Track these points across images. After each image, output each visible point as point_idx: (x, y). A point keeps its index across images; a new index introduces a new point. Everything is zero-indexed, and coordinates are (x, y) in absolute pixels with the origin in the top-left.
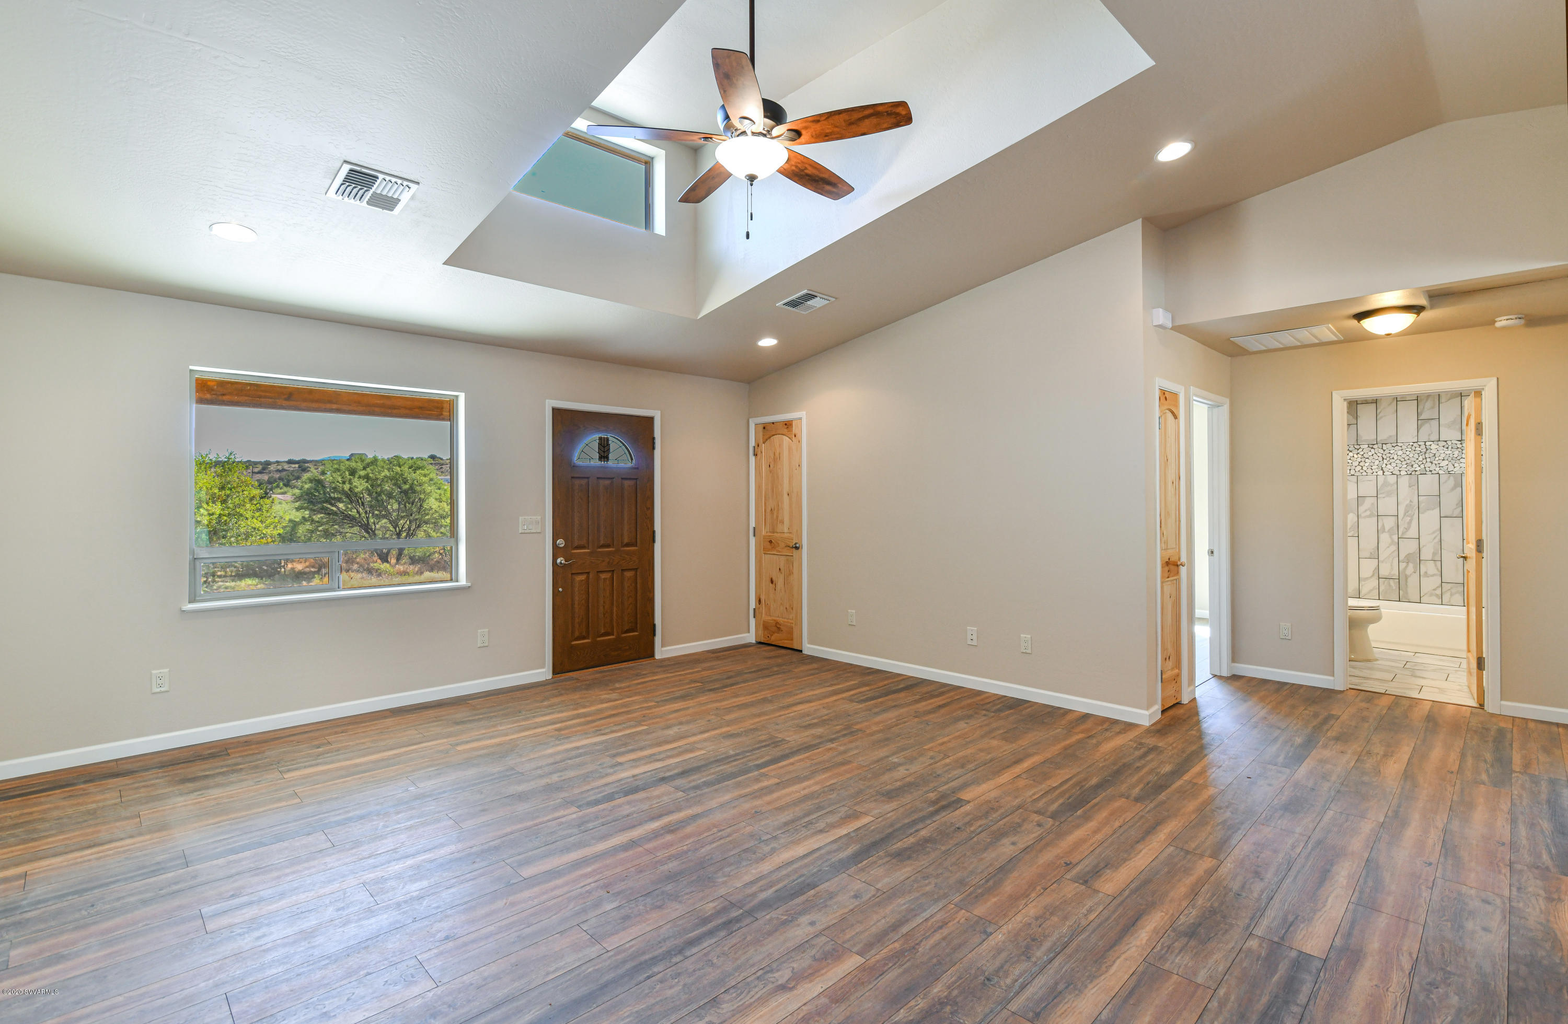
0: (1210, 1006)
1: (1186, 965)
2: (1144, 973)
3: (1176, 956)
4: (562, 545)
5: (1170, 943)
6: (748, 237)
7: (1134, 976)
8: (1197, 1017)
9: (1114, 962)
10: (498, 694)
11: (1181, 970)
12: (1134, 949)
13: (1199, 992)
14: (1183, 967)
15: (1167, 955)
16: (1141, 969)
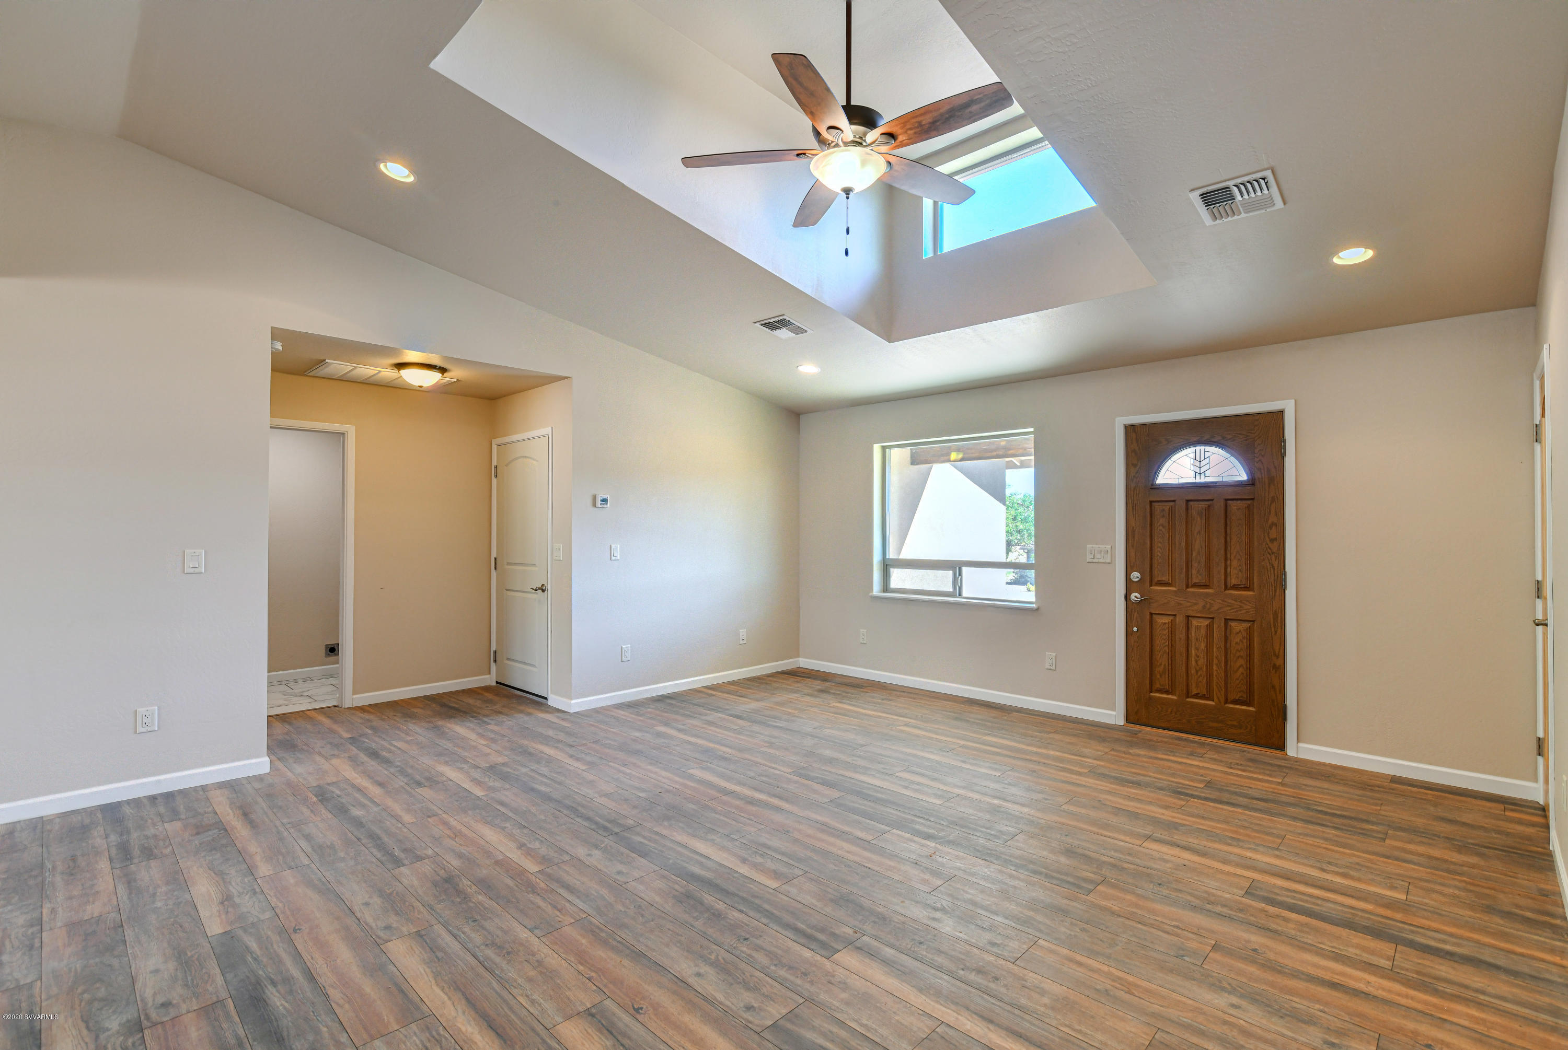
0: (345, 1035)
1: (404, 1043)
2: (418, 1008)
3: (421, 1041)
4: (1137, 580)
5: (443, 1045)
6: (847, 254)
7: (418, 999)
8: (342, 1020)
9: (446, 994)
10: (1057, 719)
11: (401, 1036)
12: (453, 1013)
13: (365, 1036)
14: (404, 1039)
15: (428, 1035)
16: (424, 1008)
